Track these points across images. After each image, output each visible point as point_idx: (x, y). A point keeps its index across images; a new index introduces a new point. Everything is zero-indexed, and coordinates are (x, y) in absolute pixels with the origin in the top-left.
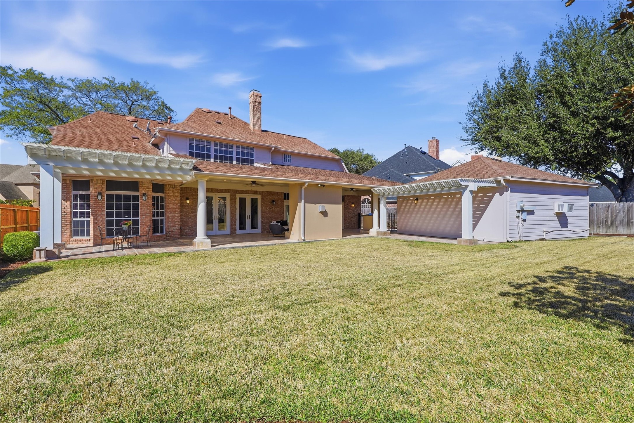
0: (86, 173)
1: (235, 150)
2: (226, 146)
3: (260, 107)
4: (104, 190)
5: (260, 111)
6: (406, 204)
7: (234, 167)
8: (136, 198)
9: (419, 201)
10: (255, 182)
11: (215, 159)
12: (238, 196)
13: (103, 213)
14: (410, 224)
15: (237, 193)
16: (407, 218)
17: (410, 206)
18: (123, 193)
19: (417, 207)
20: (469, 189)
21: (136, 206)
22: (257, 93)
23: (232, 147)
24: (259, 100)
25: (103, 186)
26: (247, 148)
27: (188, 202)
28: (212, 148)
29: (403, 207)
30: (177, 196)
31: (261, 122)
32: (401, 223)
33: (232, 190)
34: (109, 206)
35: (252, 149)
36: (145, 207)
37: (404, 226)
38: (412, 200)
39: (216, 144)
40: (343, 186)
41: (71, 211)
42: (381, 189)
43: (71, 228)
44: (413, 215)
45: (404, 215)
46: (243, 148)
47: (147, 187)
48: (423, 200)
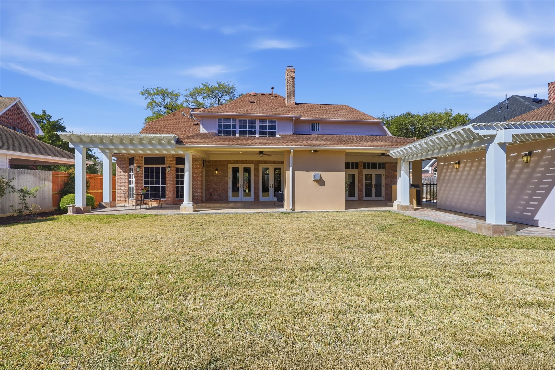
0: (132, 152)
1: (257, 125)
2: (250, 122)
3: (294, 82)
4: (142, 164)
5: (293, 86)
6: (447, 169)
7: (237, 138)
8: (164, 170)
9: (462, 165)
10: (263, 152)
11: (239, 134)
12: (262, 166)
13: (142, 182)
14: (450, 196)
15: (260, 163)
16: (448, 189)
17: (451, 172)
18: (155, 166)
19: (459, 173)
20: (496, 141)
21: (164, 176)
22: (291, 68)
23: (255, 122)
24: (293, 75)
25: (141, 161)
26: (270, 122)
27: (217, 172)
28: (237, 124)
29: (443, 174)
30: (199, 168)
31: (294, 96)
32: (441, 195)
33: (256, 161)
34: (146, 176)
35: (275, 122)
36: (169, 177)
37: (444, 199)
38: (453, 164)
39: (240, 121)
40: (347, 151)
41: (128, 180)
42: (395, 151)
43: (128, 192)
44: (455, 185)
45: (444, 185)
46: (265, 121)
47: (171, 161)
48: (466, 163)
